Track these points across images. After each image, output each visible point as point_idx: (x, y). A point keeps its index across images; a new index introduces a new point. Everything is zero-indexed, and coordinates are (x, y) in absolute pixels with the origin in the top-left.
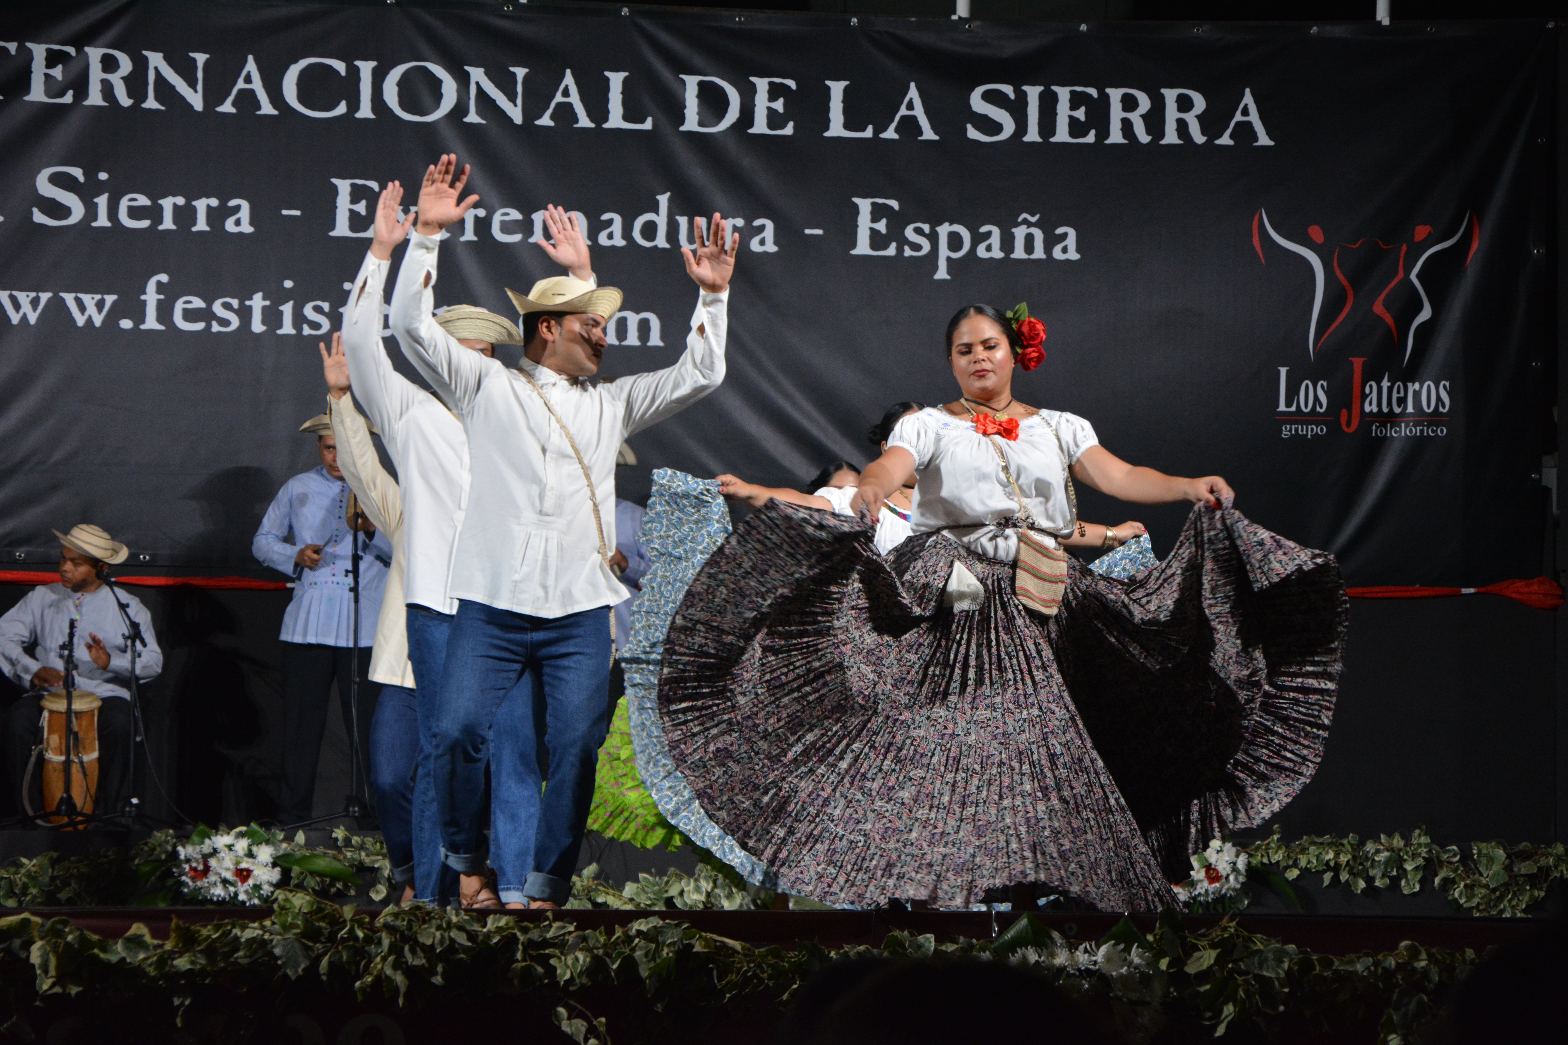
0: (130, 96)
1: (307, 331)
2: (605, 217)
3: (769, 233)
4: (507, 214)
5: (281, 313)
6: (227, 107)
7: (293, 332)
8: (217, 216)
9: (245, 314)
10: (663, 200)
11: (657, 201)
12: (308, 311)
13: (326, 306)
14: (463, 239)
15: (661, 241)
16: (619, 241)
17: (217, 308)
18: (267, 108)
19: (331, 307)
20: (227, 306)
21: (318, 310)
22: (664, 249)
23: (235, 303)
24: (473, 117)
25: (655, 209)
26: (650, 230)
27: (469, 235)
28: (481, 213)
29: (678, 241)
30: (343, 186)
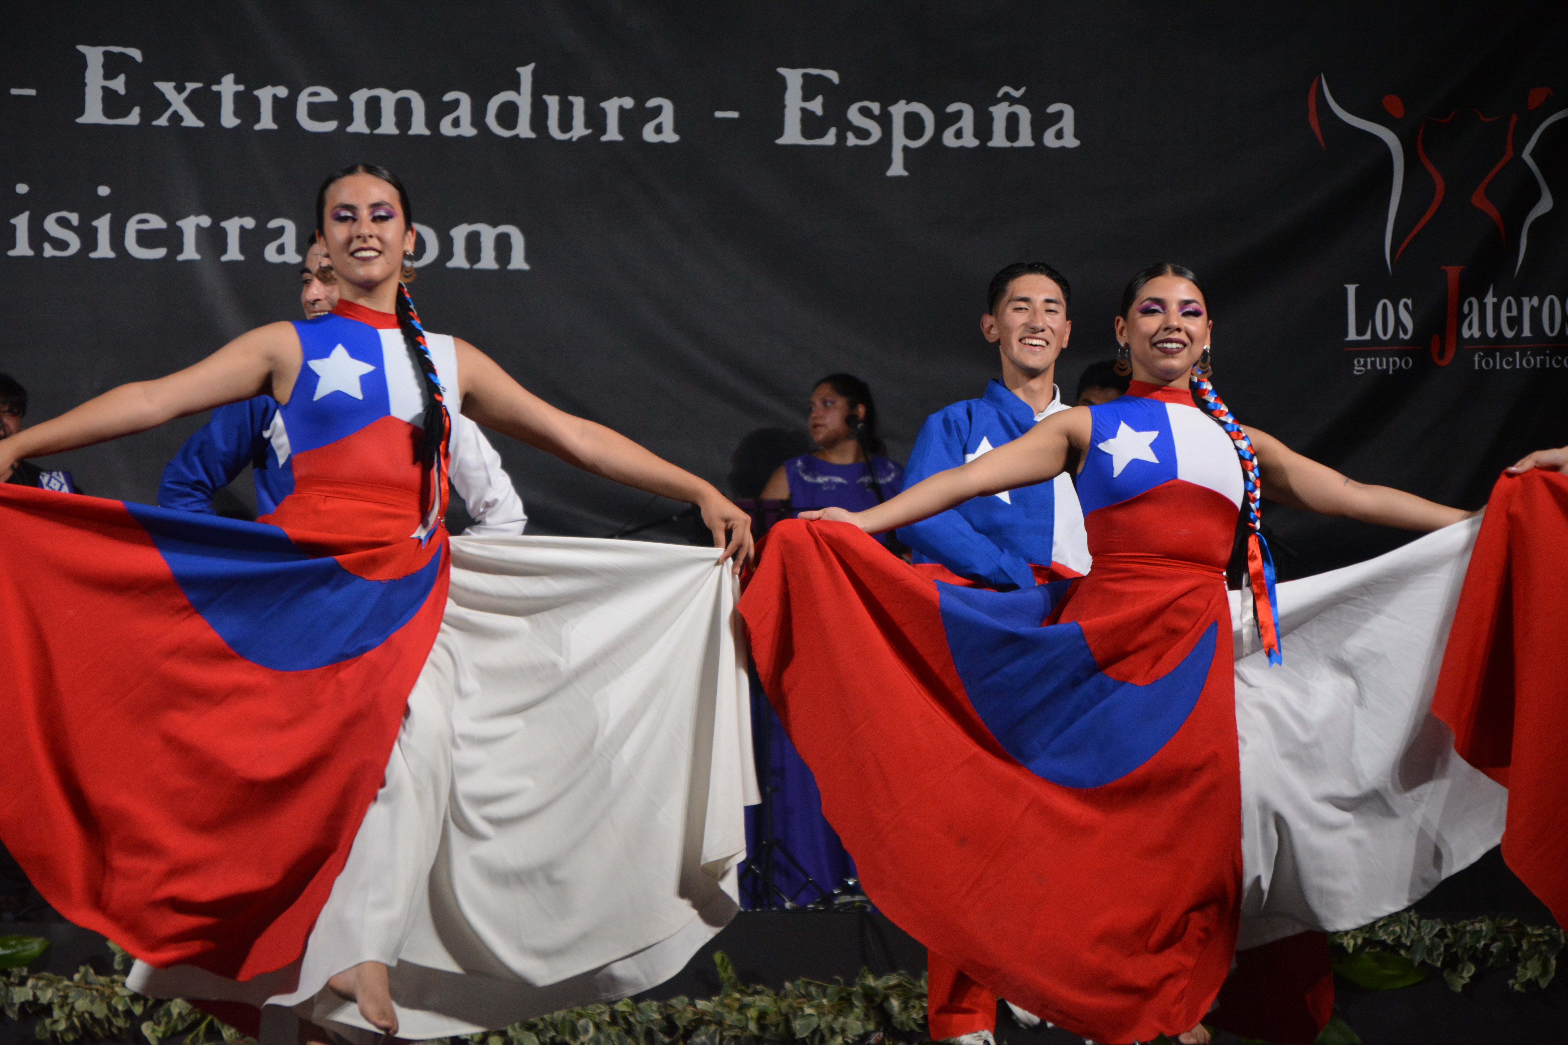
1: (49, 251)
2: (449, 97)
3: (667, 117)
4: (316, 94)
5: (14, 227)
7: (30, 253)
10: (526, 73)
11: (518, 76)
12: (50, 224)
13: (74, 218)
14: (257, 127)
15: (524, 129)
16: (467, 130)
19: (81, 220)
21: (63, 223)
22: (528, 140)
25: (516, 86)
26: (508, 115)
27: (266, 122)
28: (282, 92)
29: (546, 128)
30: (94, 55)
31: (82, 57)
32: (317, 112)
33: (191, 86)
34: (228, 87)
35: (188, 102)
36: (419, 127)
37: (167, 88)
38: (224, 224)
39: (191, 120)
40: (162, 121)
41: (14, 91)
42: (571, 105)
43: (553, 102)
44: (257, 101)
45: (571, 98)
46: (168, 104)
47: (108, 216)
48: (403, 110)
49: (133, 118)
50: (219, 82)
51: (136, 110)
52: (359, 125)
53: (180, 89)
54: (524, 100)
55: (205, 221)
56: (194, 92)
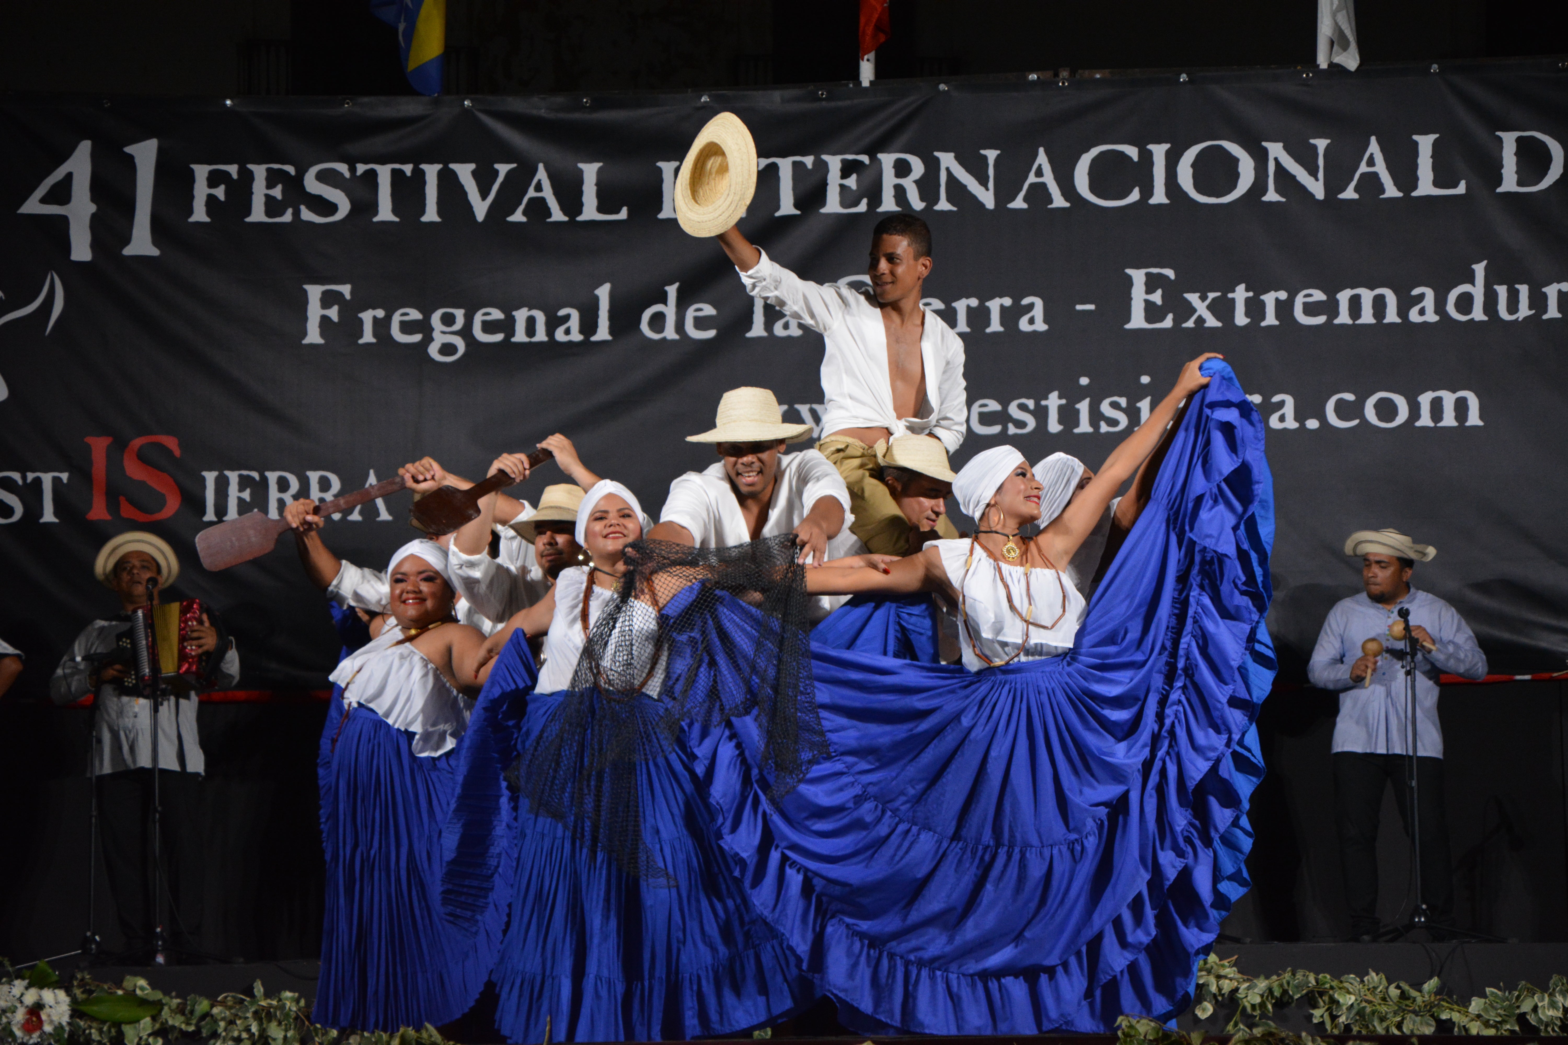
0: (922, 199)
1: (1104, 428)
2: (1416, 292)
4: (1310, 295)
5: (1078, 411)
6: (1019, 203)
7: (1090, 430)
8: (1010, 316)
9: (1041, 414)
10: (1479, 269)
11: (1473, 271)
12: (1105, 408)
13: (1123, 401)
14: (1263, 324)
15: (1478, 314)
16: (1431, 317)
17: (1013, 410)
18: (1059, 201)
19: (1128, 403)
20: (1023, 408)
21: (1115, 406)
22: (1481, 323)
23: (1031, 403)
24: (1272, 196)
25: (1471, 280)
26: (1465, 303)
27: (1271, 319)
28: (1283, 295)
29: (1497, 312)
30: (1138, 276)
31: (1130, 278)
32: (1310, 309)
33: (1212, 295)
34: (1240, 294)
35: (1209, 308)
36: (1392, 316)
37: (1193, 298)
39: (1212, 322)
40: (1190, 324)
41: (1079, 307)
42: (1517, 292)
43: (1502, 291)
44: (1263, 304)
45: (1518, 287)
46: (1194, 311)
47: (1148, 399)
48: (1379, 304)
49: (1168, 322)
50: (1233, 291)
51: (1170, 317)
52: (1344, 318)
53: (1203, 298)
54: (1478, 291)
56: (1214, 300)
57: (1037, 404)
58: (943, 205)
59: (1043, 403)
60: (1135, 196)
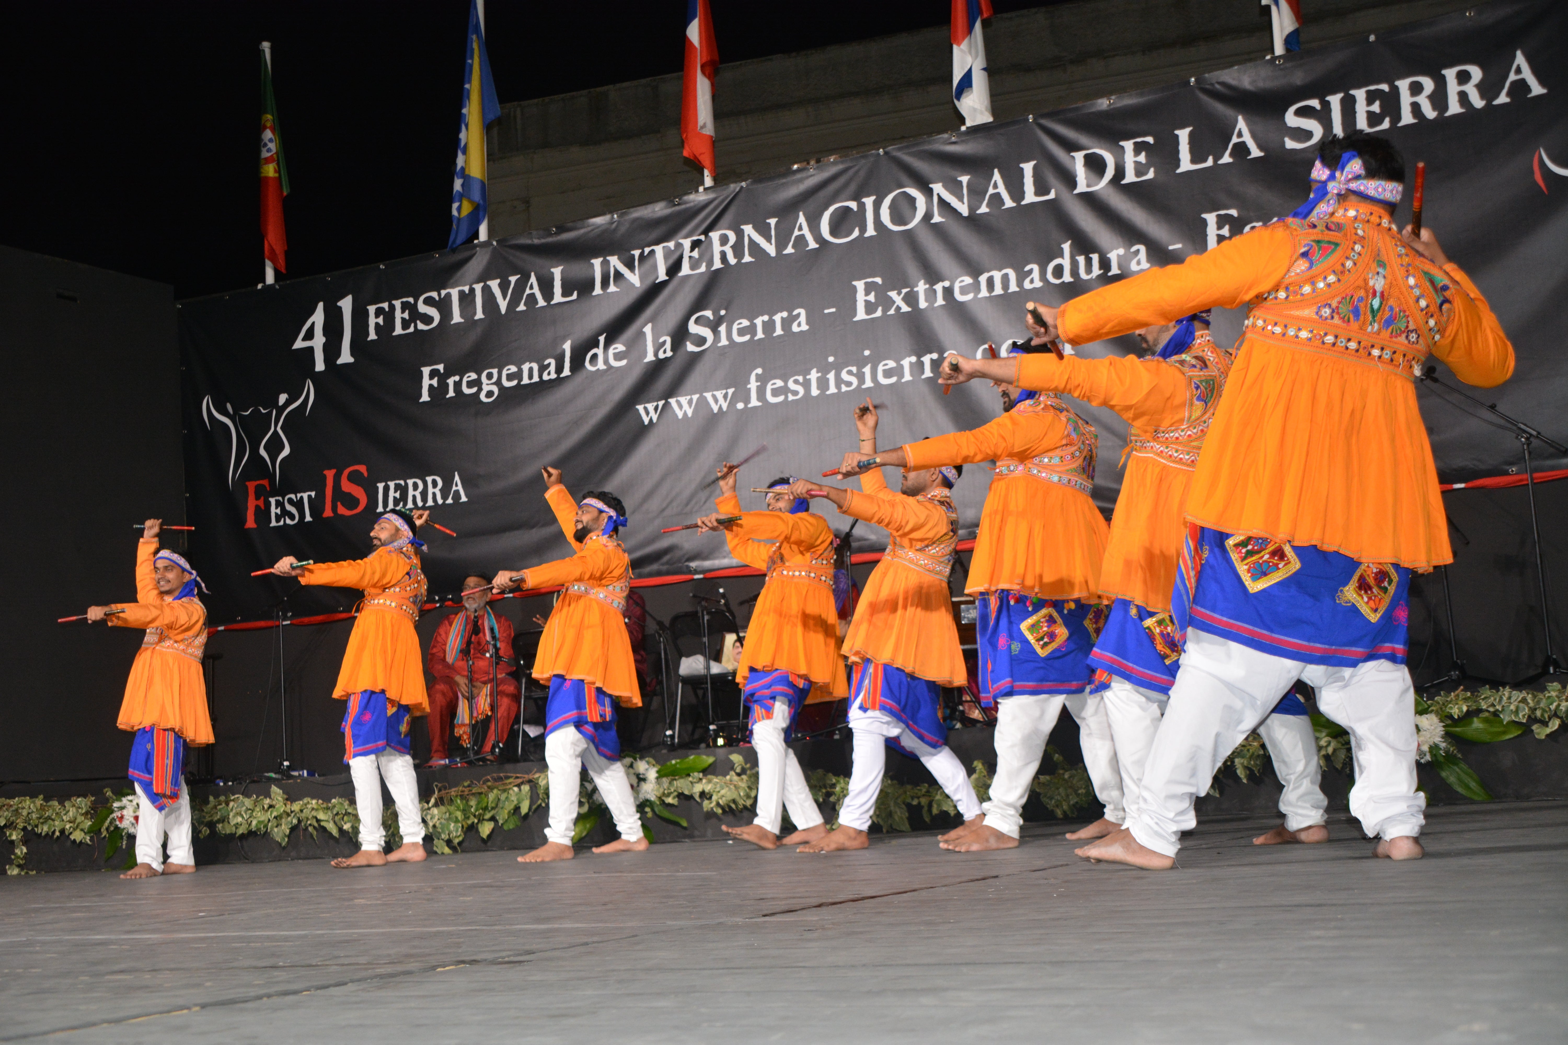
0: (736, 257)
1: (844, 388)
2: (1029, 267)
3: (1143, 255)
4: (963, 281)
5: (828, 379)
6: (789, 250)
7: (836, 390)
8: (787, 323)
9: (807, 385)
10: (1067, 247)
11: (1064, 248)
12: (844, 375)
13: (855, 370)
14: (936, 305)
15: (1067, 277)
16: (1038, 284)
17: (791, 384)
18: (813, 245)
19: (858, 370)
20: (796, 382)
21: (850, 373)
23: (801, 379)
24: (936, 219)
25: (1061, 255)
26: (1058, 271)
27: (940, 301)
28: (947, 284)
29: (1078, 274)
30: (860, 285)
31: (855, 287)
32: (964, 291)
33: (904, 291)
34: (921, 287)
35: (903, 299)
36: (1013, 287)
37: (893, 294)
38: (922, 359)
39: (905, 309)
40: (892, 312)
41: (826, 311)
42: (1091, 259)
43: (1081, 260)
44: (935, 291)
45: (1091, 255)
46: (894, 302)
47: (869, 365)
48: (1005, 279)
49: (879, 313)
50: (917, 286)
51: (880, 309)
52: (984, 293)
53: (899, 294)
54: (1066, 262)
55: (913, 359)
56: (906, 293)
57: (805, 378)
58: (747, 259)
59: (808, 377)
60: (856, 233)
